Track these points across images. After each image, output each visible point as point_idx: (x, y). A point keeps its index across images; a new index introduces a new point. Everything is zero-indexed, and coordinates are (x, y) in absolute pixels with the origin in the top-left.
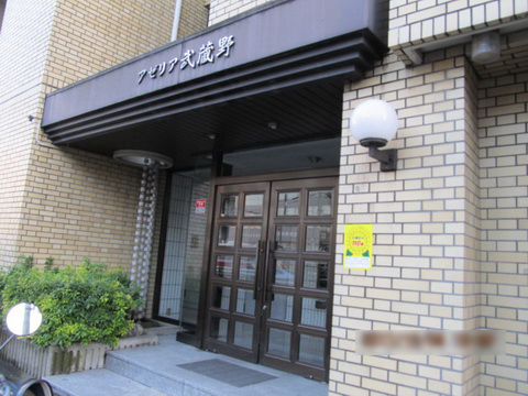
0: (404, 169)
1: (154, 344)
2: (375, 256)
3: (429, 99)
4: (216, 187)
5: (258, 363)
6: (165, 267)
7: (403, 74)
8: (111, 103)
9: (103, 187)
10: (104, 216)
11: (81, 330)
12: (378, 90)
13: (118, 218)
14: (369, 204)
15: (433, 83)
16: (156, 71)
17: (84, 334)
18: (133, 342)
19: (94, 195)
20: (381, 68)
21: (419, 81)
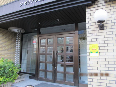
0: (106, 29)
1: (24, 80)
2: (100, 53)
3: (112, 10)
4: (39, 37)
5: (54, 82)
6: (22, 59)
7: (104, 4)
8: (11, 13)
9: (5, 38)
10: (5, 46)
11: (4, 79)
12: (96, 8)
13: (9, 46)
14: (96, 39)
15: (113, 7)
16: (26, 3)
17: (5, 81)
18: (18, 80)
19: (2, 40)
20: (97, 3)
21: (109, 6)
